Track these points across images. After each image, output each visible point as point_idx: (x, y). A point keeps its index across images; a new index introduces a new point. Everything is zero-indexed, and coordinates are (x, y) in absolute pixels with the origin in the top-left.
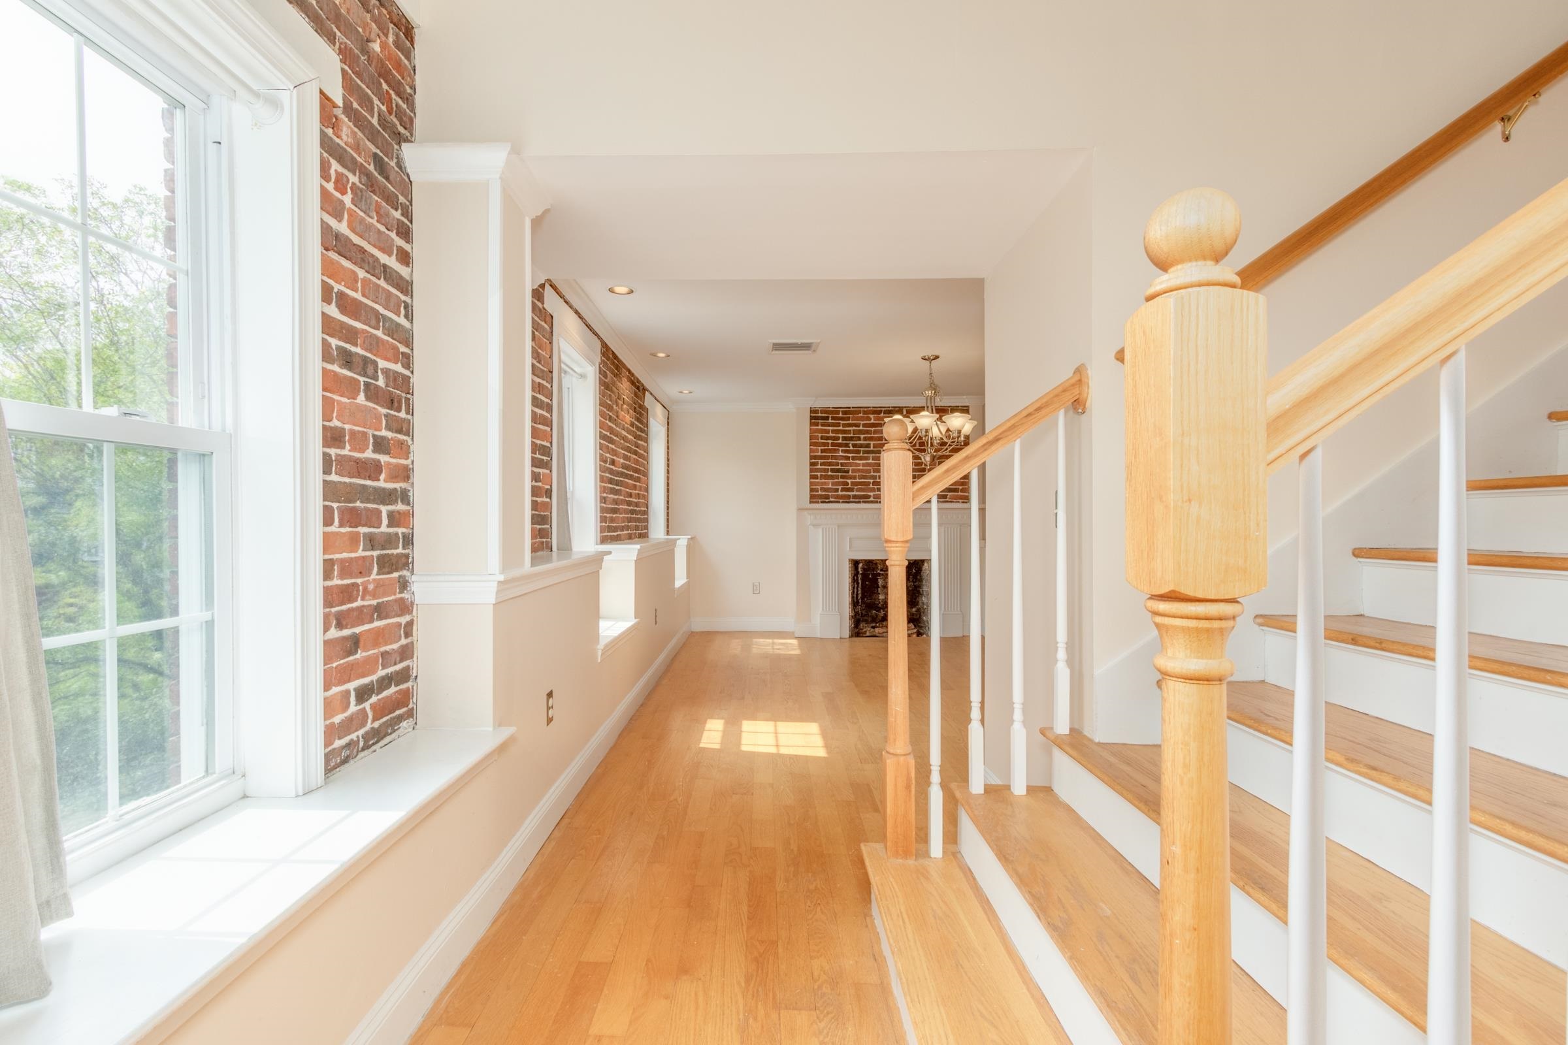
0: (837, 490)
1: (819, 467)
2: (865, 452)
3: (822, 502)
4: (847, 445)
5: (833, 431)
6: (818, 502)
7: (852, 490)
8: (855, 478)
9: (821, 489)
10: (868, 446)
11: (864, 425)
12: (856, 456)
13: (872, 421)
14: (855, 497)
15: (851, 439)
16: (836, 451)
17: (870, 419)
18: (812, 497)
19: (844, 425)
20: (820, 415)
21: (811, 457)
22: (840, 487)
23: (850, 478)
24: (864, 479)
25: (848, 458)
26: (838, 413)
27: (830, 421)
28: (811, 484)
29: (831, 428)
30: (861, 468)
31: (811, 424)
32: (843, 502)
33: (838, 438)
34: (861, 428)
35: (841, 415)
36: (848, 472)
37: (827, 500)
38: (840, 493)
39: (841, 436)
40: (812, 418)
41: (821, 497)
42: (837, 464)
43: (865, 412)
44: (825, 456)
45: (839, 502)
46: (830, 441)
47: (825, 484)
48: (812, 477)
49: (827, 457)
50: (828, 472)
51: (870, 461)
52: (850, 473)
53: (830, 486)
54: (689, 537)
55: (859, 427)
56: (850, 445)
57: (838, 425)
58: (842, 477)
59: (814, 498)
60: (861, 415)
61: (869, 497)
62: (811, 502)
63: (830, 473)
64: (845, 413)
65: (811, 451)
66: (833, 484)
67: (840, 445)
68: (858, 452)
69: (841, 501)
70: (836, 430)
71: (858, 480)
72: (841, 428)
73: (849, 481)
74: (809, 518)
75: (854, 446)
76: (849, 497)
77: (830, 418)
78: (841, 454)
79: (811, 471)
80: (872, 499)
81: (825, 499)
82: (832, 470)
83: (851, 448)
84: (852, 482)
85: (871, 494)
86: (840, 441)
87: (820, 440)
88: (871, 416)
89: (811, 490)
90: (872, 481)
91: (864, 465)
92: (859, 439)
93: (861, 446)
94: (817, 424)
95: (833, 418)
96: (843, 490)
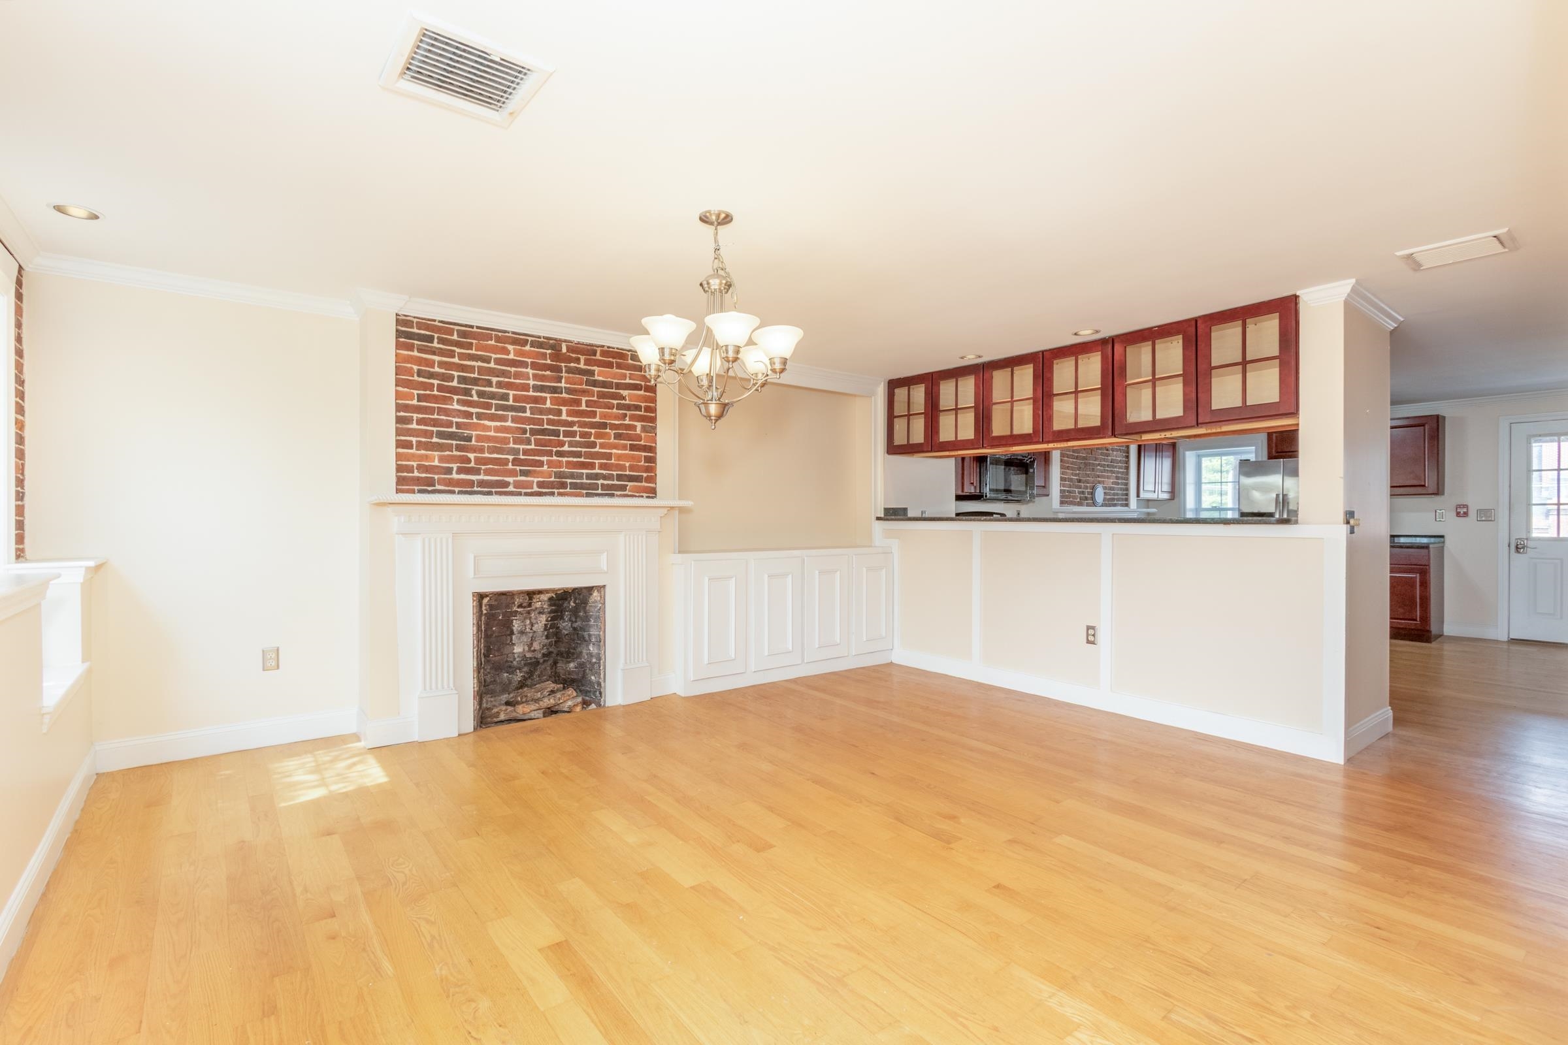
0: (449, 471)
1: (414, 426)
2: (499, 408)
3: (420, 491)
4: (467, 392)
5: (441, 364)
6: (413, 492)
7: (476, 471)
8: (481, 450)
9: (419, 467)
10: (505, 397)
11: (498, 361)
12: (483, 413)
13: (511, 356)
14: (482, 483)
15: (475, 382)
16: (448, 400)
17: (508, 353)
18: (400, 481)
19: (461, 356)
20: (415, 330)
21: (399, 408)
22: (455, 466)
23: (474, 450)
24: (498, 453)
25: (469, 415)
26: (451, 332)
27: (435, 344)
28: (399, 457)
29: (436, 358)
30: (492, 434)
31: (399, 346)
32: (460, 492)
33: (451, 378)
34: (492, 365)
35: (455, 337)
36: (469, 439)
37: (430, 489)
38: (455, 476)
39: (456, 374)
40: (399, 334)
41: (418, 481)
42: (450, 425)
43: (498, 339)
44: (426, 407)
45: (453, 492)
46: (436, 382)
47: (427, 458)
48: (400, 444)
49: (431, 411)
50: (432, 437)
51: (509, 424)
52: (473, 442)
53: (436, 463)
54: (91, 564)
55: (489, 362)
56: (474, 392)
57: (451, 354)
58: (459, 448)
59: (404, 483)
60: (493, 342)
61: (507, 484)
62: (398, 491)
63: (435, 440)
64: (463, 334)
65: (398, 395)
66: (441, 459)
67: (454, 391)
68: (488, 406)
69: (457, 490)
70: (446, 363)
71: (487, 455)
72: (456, 360)
73: (472, 456)
74: (395, 520)
75: (481, 394)
76: (471, 483)
77: (436, 340)
78: (456, 406)
79: (399, 432)
80: (511, 488)
81: (426, 485)
82: (441, 435)
83: (475, 398)
84: (476, 459)
85: (511, 480)
86: (455, 383)
87: (416, 378)
88: (510, 347)
89: (399, 469)
90: (511, 457)
91: (497, 429)
92: (489, 384)
93: (493, 396)
94: (410, 347)
95: (441, 341)
96: (460, 471)
